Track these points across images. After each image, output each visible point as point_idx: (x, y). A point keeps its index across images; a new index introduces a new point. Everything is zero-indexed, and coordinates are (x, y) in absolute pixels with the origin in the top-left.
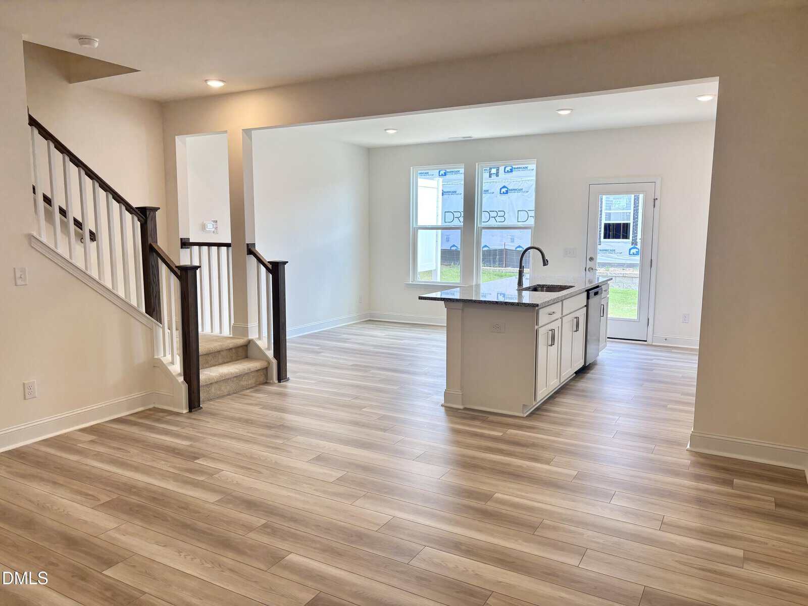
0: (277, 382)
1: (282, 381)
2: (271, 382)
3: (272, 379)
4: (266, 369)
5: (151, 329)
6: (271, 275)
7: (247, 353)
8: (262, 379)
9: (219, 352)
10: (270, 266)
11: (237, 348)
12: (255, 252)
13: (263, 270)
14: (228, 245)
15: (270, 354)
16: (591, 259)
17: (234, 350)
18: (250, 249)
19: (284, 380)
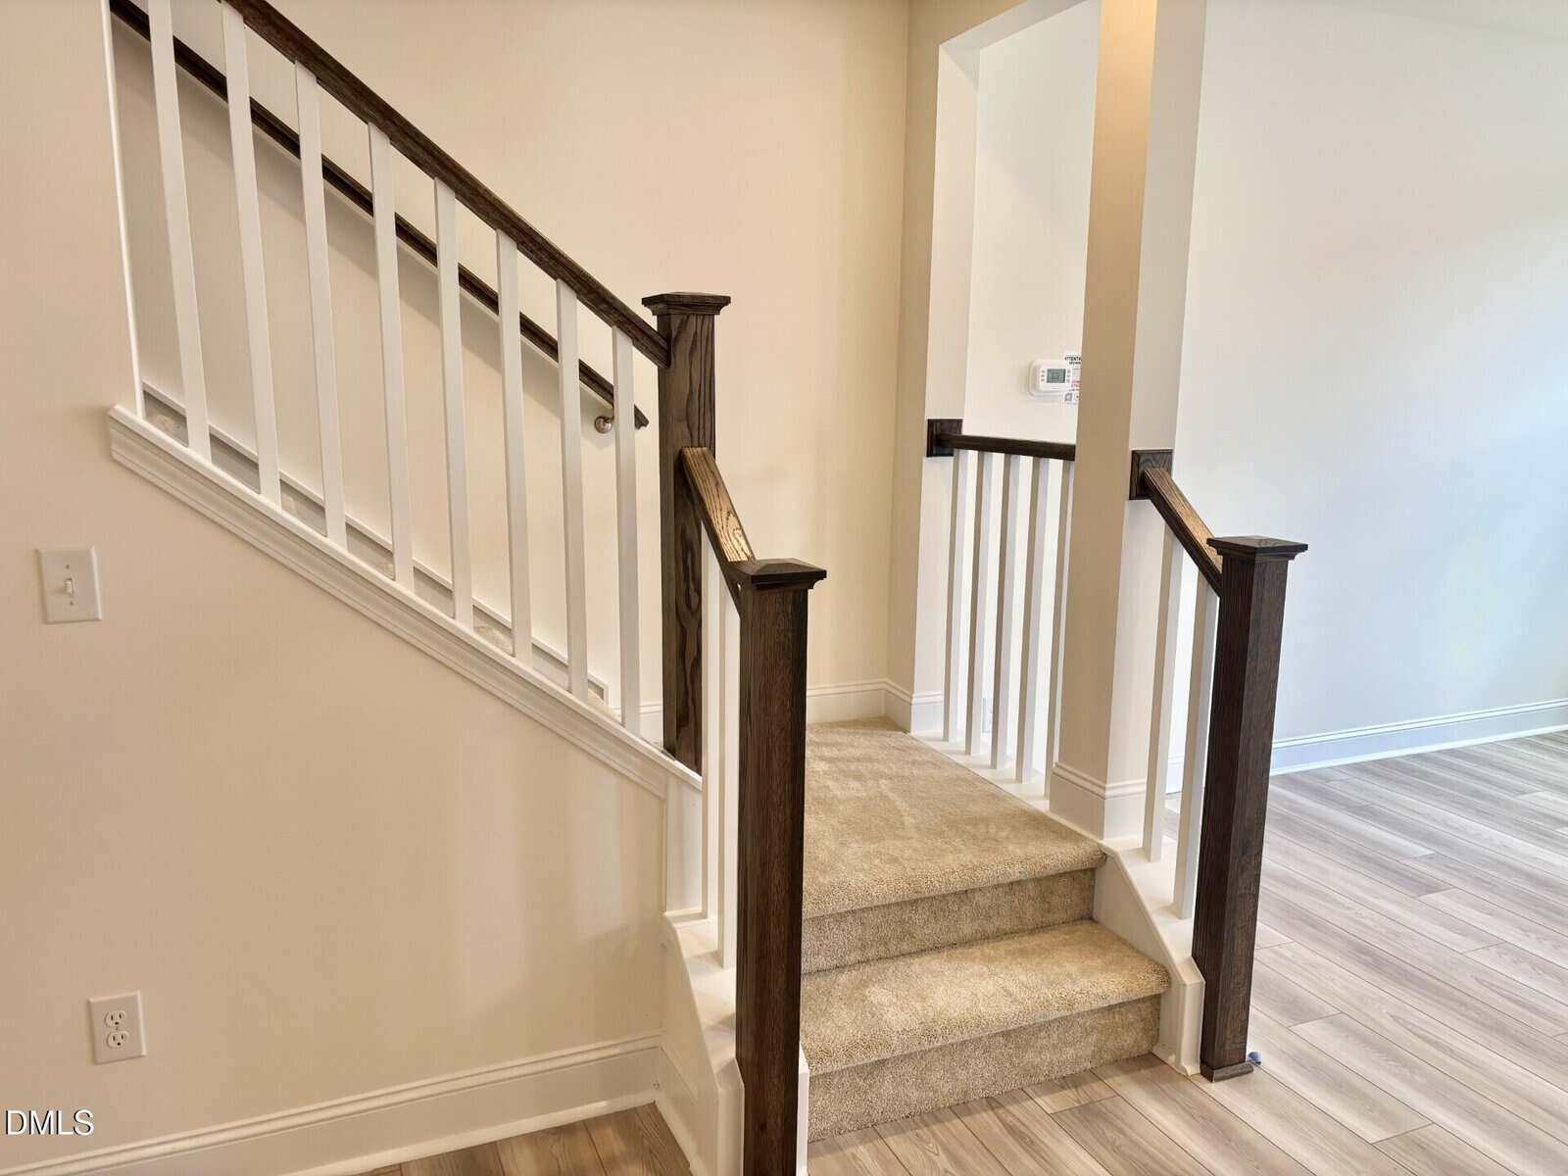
0: (1192, 1068)
1: (1217, 1074)
2: (1171, 1059)
3: (1176, 1049)
4: (1156, 999)
5: (663, 801)
6: (1218, 599)
7: (1091, 899)
8: (1131, 1040)
9: (964, 895)
10: (1216, 559)
11: (1046, 883)
12: (1164, 490)
13: (1189, 572)
14: (1066, 453)
15: (1177, 935)
17: (1031, 886)
18: (1144, 474)
19: (1229, 1071)
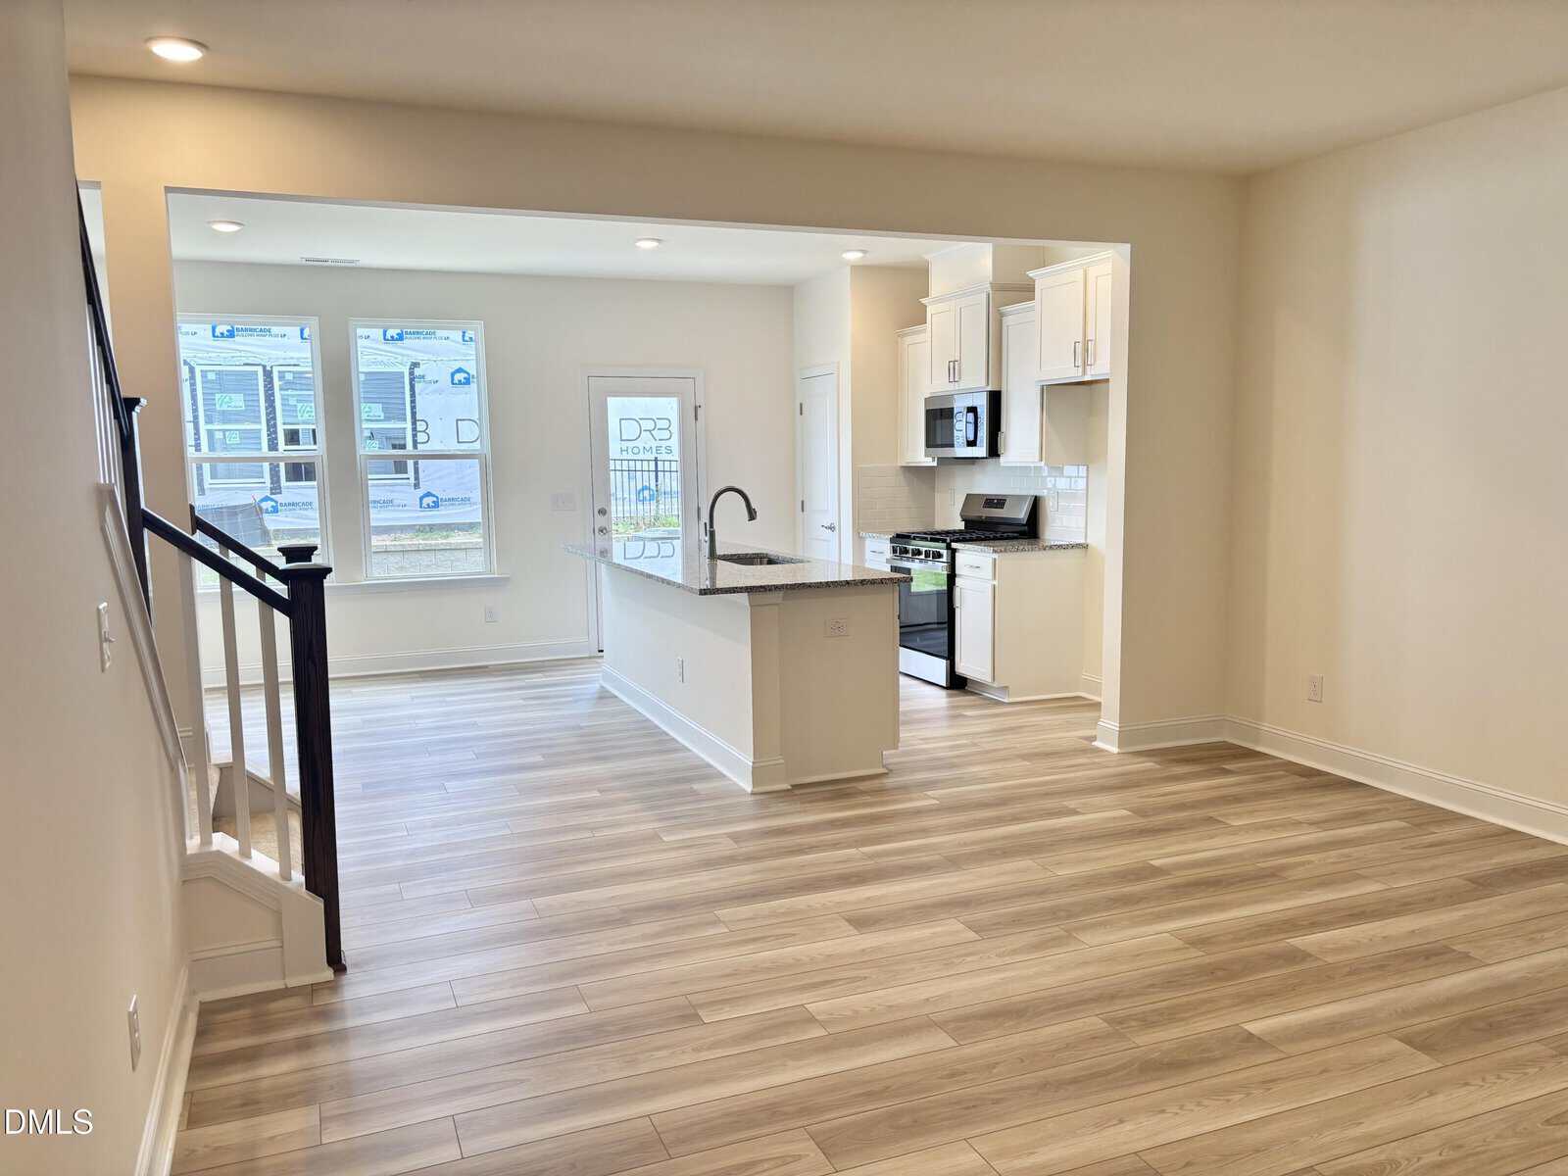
16: (603, 512)
